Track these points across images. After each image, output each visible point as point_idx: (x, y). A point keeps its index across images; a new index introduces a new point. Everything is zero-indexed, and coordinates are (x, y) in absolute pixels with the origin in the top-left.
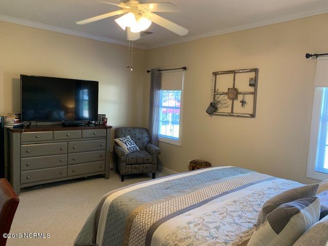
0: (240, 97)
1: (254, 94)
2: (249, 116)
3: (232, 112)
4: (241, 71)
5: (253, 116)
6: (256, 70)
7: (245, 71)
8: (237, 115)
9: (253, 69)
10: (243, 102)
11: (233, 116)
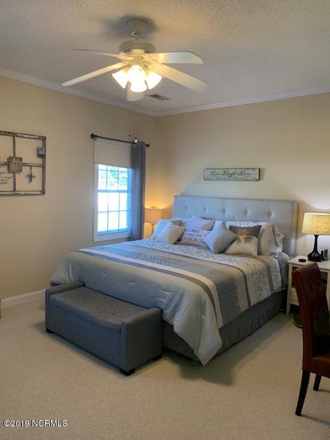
0: (26, 170)
1: (43, 166)
2: (39, 193)
3: (15, 190)
4: (26, 136)
5: (43, 192)
6: (44, 139)
7: (30, 137)
8: (23, 193)
9: (42, 137)
10: (31, 177)
11: (18, 195)
